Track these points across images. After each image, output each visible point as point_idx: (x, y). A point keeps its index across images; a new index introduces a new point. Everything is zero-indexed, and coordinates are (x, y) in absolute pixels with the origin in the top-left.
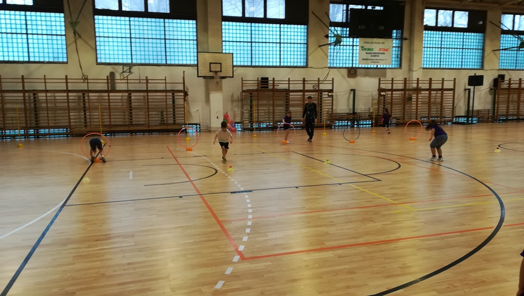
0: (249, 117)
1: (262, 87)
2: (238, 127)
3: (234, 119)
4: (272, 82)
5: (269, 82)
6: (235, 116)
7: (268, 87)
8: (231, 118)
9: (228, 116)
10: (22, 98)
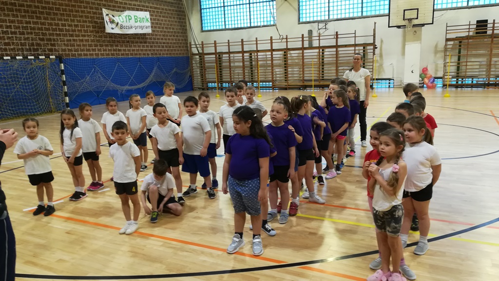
0: (456, 71)
1: (477, 33)
2: (439, 83)
3: (436, 74)
4: (492, 25)
5: (489, 26)
6: (436, 70)
7: (486, 32)
8: (431, 72)
9: (427, 69)
10: (241, 58)
